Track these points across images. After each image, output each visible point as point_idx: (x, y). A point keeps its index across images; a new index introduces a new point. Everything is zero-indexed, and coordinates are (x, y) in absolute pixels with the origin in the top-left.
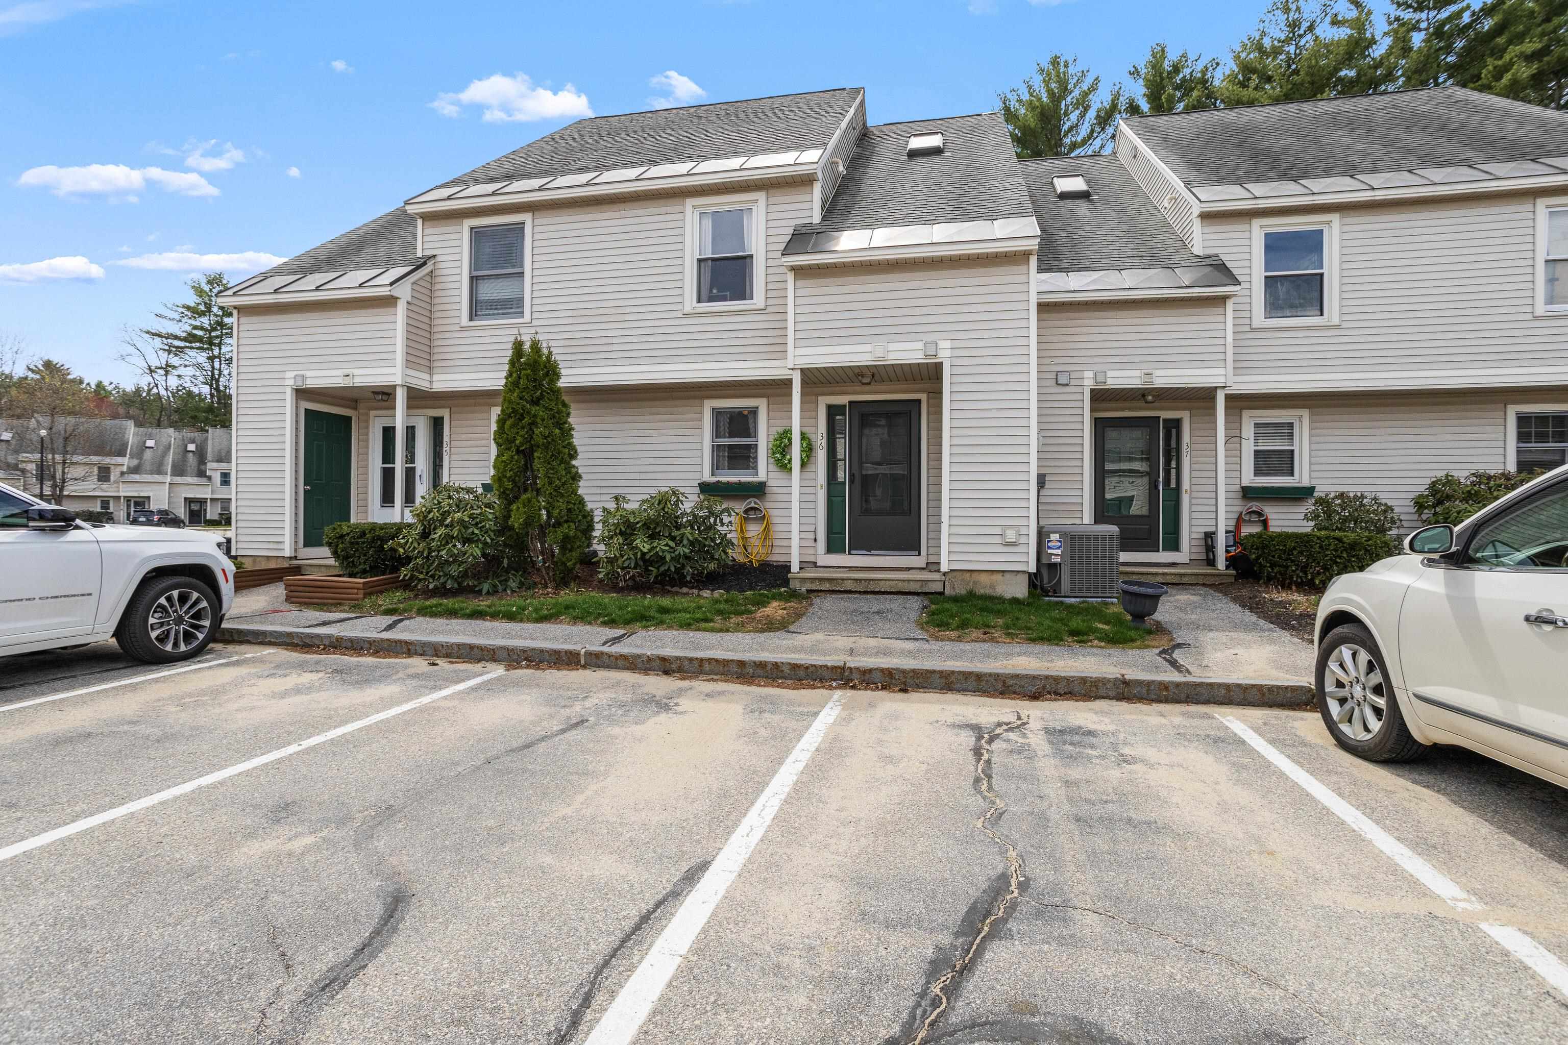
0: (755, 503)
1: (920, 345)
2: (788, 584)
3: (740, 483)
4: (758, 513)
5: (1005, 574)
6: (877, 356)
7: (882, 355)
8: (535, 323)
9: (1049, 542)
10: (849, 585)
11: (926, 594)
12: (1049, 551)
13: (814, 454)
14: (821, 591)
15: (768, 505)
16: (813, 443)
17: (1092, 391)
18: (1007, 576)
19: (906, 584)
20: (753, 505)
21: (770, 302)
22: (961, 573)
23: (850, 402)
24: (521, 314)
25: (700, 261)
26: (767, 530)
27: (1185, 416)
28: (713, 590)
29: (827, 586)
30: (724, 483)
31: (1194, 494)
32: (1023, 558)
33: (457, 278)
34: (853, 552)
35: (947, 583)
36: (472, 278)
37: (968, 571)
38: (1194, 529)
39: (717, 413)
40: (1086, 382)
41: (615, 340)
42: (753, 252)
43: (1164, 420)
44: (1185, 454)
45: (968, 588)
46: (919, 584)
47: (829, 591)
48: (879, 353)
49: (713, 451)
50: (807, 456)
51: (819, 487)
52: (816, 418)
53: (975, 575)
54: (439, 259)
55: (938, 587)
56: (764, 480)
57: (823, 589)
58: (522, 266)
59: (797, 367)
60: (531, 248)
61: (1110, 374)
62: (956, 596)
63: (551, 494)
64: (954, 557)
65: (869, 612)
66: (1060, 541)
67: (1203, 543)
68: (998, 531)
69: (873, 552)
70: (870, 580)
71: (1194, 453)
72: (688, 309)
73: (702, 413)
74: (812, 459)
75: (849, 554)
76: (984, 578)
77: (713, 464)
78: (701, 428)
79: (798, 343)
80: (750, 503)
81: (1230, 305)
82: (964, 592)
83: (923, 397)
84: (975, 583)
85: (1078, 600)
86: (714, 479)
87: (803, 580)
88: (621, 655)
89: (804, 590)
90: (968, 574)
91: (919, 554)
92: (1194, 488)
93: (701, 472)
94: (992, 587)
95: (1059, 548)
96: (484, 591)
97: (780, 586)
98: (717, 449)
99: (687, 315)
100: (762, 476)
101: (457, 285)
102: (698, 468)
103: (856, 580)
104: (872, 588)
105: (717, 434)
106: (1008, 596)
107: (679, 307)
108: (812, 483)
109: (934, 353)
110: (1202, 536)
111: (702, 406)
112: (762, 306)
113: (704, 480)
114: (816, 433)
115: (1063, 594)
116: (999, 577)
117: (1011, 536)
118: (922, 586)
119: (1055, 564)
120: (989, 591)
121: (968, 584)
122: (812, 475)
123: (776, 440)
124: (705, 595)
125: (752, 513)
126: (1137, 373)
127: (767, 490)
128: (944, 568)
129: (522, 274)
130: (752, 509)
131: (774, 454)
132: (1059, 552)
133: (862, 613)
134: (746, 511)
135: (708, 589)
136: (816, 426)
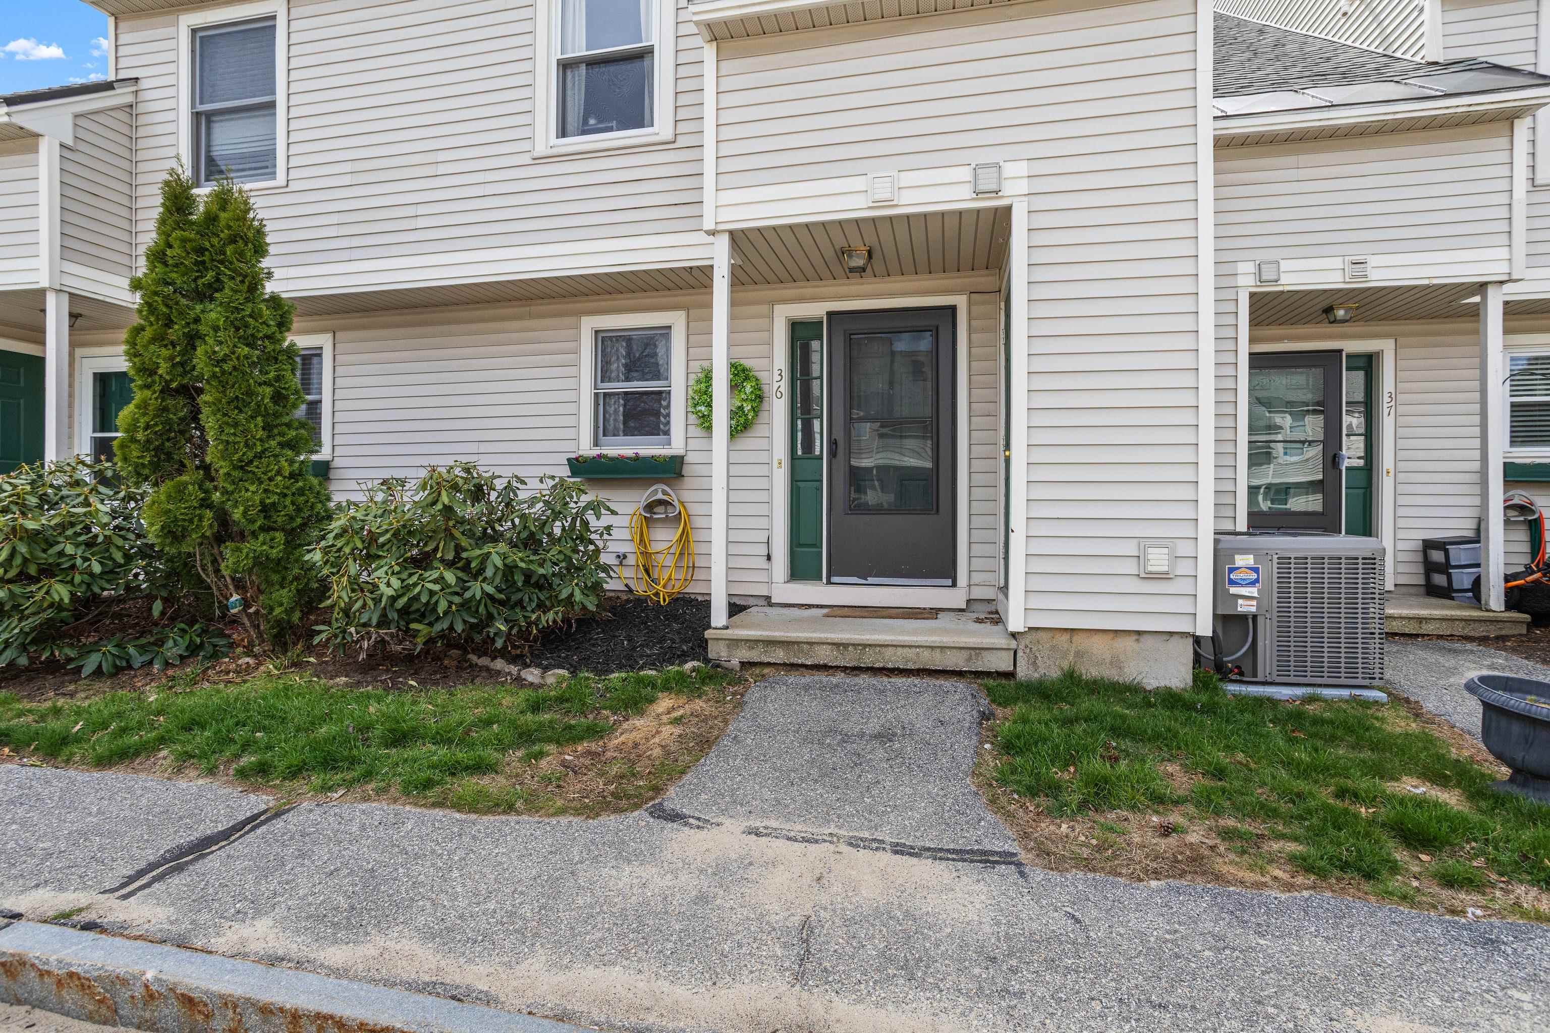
0: (665, 493)
1: (965, 174)
2: (705, 649)
3: (637, 458)
4: (670, 509)
5: (1144, 638)
6: (878, 197)
7: (887, 196)
8: (293, 186)
9: (1231, 570)
10: (823, 655)
11: (977, 674)
12: (1233, 590)
13: (765, 405)
14: (769, 664)
15: (687, 496)
16: (765, 388)
17: (1252, 295)
18: (1148, 641)
19: (937, 654)
20: (660, 496)
21: (682, 128)
22: (1050, 635)
23: (830, 314)
24: (273, 175)
25: (565, 66)
26: (684, 538)
27: (1386, 347)
28: (546, 669)
29: (779, 655)
30: (612, 459)
31: (1401, 477)
32: (1185, 606)
33: (171, 116)
34: (835, 579)
35: (1020, 654)
36: (197, 116)
37: (1066, 630)
38: (1401, 534)
39: (604, 340)
40: (1242, 281)
41: (422, 210)
42: (654, 41)
43: (1348, 356)
44: (1386, 411)
45: (1065, 665)
46: (965, 654)
47: (785, 664)
48: (883, 192)
49: (597, 405)
50: (753, 409)
51: (776, 464)
52: (770, 343)
53: (1077, 638)
54: (144, 84)
55: (1003, 663)
56: (681, 452)
57: (773, 661)
58: (273, 93)
59: (721, 227)
60: (285, 59)
61: (1285, 265)
62: (1040, 682)
63: (228, 474)
64: (1036, 602)
65: (862, 735)
66: (1256, 570)
67: (1420, 557)
68: (1130, 549)
69: (871, 580)
70: (865, 646)
71: (1401, 409)
72: (541, 149)
73: (577, 339)
74: (763, 415)
75: (829, 582)
76: (1099, 647)
77: (596, 427)
78: (577, 365)
79: (725, 180)
80: (656, 491)
81: (1522, 128)
82: (1055, 674)
83: (960, 301)
84: (1079, 654)
85: (1299, 691)
86: (596, 452)
87: (735, 643)
88: (71, 975)
89: (735, 662)
90: (1066, 637)
91: (954, 585)
92: (1402, 466)
93: (577, 440)
94: (1116, 663)
95: (1253, 583)
96: (87, 671)
97: (683, 657)
98: (602, 400)
99: (539, 160)
100: (676, 444)
101: (170, 128)
102: (571, 434)
103: (837, 645)
104: (869, 659)
105: (604, 373)
106: (1151, 683)
107: (525, 146)
108: (763, 457)
109: (994, 187)
110: (1419, 546)
111: (578, 327)
112: (668, 134)
113: (581, 453)
114: (770, 371)
115: (1260, 678)
116: (1129, 643)
117: (1158, 560)
118: (969, 659)
119: (1243, 618)
120: (1111, 674)
121: (1065, 655)
122: (763, 444)
123: (699, 381)
124: (530, 678)
125: (661, 509)
126: (1337, 263)
127: (686, 470)
128: (1016, 622)
129: (272, 105)
130: (661, 502)
131: (695, 406)
132: (1253, 591)
133: (846, 738)
134: (650, 507)
135: (538, 666)
136: (770, 357)
